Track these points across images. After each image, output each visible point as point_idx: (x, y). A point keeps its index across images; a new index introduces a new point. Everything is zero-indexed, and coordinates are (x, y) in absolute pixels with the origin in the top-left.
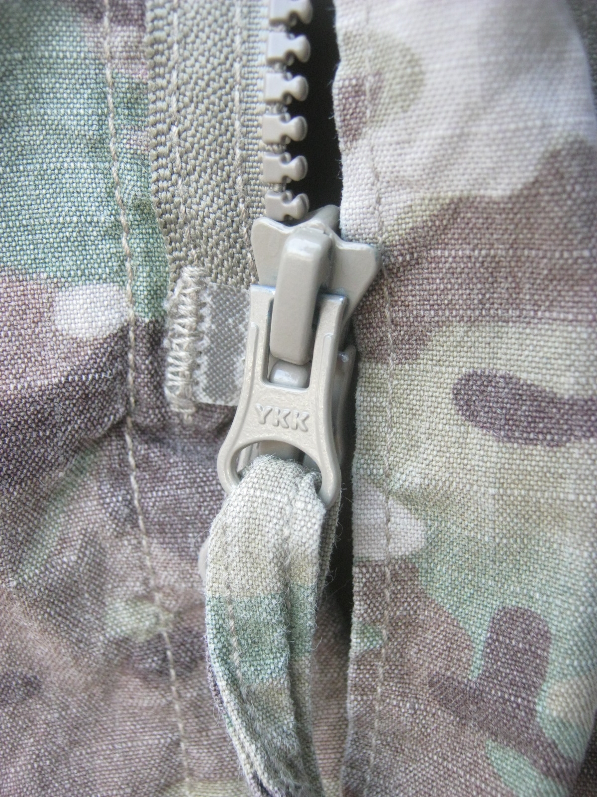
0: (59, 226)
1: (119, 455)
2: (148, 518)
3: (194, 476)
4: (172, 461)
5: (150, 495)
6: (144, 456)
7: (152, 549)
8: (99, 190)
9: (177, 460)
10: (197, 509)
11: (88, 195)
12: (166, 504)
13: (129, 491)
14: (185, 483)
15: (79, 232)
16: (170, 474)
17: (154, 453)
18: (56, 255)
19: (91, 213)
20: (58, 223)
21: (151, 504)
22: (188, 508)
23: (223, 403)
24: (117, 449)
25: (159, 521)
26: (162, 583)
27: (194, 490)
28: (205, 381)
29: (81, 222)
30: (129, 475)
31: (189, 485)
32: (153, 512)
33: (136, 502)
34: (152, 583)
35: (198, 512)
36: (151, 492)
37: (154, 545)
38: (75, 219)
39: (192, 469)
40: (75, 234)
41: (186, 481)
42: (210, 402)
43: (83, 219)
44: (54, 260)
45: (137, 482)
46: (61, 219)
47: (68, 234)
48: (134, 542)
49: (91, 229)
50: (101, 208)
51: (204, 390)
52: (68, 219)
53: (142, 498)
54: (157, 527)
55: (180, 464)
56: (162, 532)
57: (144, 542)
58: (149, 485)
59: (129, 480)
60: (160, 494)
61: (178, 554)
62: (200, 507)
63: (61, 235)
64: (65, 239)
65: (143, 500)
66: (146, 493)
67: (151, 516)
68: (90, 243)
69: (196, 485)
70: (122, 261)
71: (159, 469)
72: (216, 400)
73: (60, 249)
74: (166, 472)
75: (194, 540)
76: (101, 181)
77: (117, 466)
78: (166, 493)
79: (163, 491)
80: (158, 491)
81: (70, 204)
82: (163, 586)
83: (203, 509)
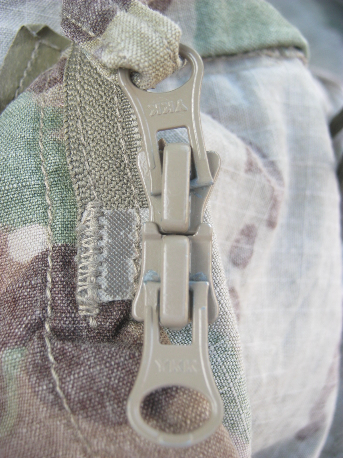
0: (6, 192)
1: (40, 352)
2: (70, 399)
3: (101, 355)
4: (82, 348)
5: (68, 379)
6: (60, 349)
7: (80, 423)
8: (30, 166)
9: (87, 346)
10: (108, 380)
11: (23, 169)
12: (83, 383)
13: (51, 380)
14: (95, 362)
15: (18, 194)
16: (82, 358)
17: (67, 345)
18: (6, 210)
19: (25, 180)
20: (5, 190)
21: (71, 386)
22: (101, 381)
23: (120, 299)
24: (38, 347)
25: (79, 400)
26: (96, 449)
27: (103, 366)
28: (106, 284)
29: (19, 187)
30: (49, 368)
31: (99, 363)
32: (73, 392)
33: (58, 389)
34: (89, 450)
35: (109, 383)
36: (69, 376)
37: (80, 421)
38: (15, 186)
39: (98, 350)
40: (16, 195)
41: (96, 360)
42: (111, 299)
43: (20, 184)
44: (5, 214)
45: (57, 372)
46: (7, 187)
47: (11, 196)
48: (65, 421)
49: (25, 190)
50: (32, 176)
51: (105, 291)
52: (11, 186)
53: (62, 383)
54: (79, 405)
55: (89, 349)
56: (84, 408)
57: (72, 420)
58: (66, 372)
59: (50, 372)
60: (76, 376)
61: (101, 422)
62: (110, 378)
63: (7, 197)
64: (10, 200)
65: (63, 385)
66: (65, 378)
67: (73, 397)
68: (25, 200)
69: (104, 362)
70: (45, 209)
71: (73, 357)
72: (115, 296)
73: (8, 207)
74: (79, 358)
75: (111, 408)
76: (33, 161)
77: (40, 361)
78: (81, 374)
79: (78, 373)
80: (74, 374)
81: (12, 177)
82: (98, 451)
83: (113, 379)
